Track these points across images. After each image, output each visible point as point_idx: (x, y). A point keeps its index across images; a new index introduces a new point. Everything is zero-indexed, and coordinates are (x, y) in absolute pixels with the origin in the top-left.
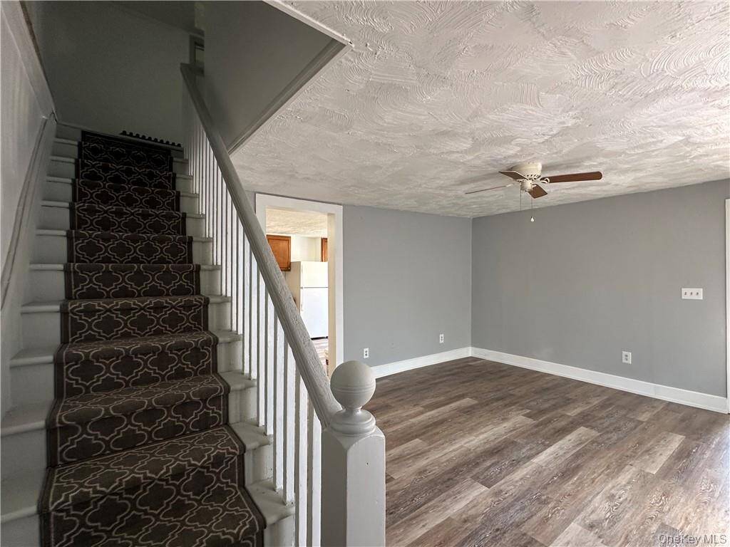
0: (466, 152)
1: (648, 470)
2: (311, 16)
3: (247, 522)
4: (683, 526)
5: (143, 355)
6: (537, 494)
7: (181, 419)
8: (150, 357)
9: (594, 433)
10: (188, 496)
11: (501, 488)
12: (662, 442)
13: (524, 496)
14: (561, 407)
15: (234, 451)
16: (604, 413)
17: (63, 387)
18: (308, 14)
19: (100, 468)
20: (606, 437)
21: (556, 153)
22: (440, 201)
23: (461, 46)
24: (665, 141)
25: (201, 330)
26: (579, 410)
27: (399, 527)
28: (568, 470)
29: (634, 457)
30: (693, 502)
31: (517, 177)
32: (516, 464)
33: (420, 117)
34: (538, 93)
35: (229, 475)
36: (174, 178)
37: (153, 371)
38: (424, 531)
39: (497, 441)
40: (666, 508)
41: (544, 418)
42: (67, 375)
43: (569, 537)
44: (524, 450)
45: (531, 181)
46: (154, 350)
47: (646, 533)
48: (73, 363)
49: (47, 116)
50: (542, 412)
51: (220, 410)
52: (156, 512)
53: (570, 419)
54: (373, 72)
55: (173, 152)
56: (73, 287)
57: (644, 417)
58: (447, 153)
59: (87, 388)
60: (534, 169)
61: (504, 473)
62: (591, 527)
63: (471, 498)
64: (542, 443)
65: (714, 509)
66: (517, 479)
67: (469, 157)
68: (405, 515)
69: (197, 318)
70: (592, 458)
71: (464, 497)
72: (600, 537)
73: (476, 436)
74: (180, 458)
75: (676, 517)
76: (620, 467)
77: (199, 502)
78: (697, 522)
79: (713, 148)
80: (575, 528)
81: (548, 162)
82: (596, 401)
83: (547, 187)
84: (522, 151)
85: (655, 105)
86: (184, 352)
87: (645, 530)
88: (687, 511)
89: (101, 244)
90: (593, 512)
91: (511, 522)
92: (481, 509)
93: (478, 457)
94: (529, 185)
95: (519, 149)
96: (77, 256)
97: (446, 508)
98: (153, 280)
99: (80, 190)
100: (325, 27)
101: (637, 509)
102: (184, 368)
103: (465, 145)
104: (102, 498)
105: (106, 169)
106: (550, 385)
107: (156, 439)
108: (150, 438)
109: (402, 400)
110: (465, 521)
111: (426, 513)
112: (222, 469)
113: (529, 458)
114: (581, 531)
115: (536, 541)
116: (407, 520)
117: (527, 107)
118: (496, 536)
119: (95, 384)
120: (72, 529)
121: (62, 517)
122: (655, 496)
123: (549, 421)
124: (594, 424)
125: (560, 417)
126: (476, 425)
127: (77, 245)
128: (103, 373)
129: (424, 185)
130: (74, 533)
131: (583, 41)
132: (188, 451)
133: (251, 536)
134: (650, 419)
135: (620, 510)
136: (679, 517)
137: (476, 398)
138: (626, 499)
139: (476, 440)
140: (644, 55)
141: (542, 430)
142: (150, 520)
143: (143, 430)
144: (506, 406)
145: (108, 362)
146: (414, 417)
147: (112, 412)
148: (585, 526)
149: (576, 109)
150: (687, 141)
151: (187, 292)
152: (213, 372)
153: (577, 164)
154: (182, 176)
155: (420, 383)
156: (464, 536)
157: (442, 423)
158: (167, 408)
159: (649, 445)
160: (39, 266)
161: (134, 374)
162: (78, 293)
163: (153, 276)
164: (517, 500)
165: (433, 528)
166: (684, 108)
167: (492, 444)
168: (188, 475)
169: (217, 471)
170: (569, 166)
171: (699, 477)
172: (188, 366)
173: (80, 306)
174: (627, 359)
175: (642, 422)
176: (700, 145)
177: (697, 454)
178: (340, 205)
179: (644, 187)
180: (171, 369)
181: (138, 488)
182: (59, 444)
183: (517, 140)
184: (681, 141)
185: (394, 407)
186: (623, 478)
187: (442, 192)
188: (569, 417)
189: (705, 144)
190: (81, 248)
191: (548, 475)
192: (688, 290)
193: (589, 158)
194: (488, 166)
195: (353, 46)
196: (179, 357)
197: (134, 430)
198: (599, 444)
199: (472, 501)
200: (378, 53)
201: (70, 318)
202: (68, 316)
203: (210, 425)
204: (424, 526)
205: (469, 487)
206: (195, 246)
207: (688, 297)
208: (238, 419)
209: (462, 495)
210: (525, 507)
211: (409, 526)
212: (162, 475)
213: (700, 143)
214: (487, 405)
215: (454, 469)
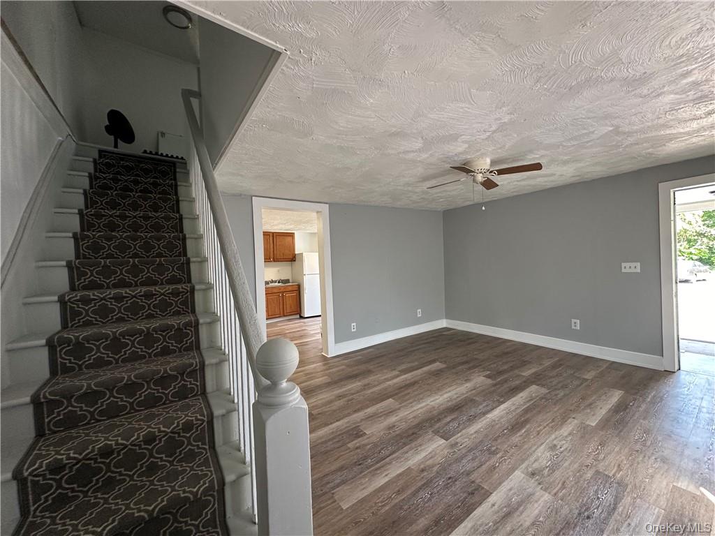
0: (420, 150)
1: (587, 423)
2: (242, 25)
3: (207, 481)
4: (615, 473)
5: (130, 336)
6: (488, 446)
7: (161, 391)
8: (136, 338)
9: (544, 391)
10: (161, 458)
11: (457, 441)
12: (603, 397)
13: (476, 447)
14: (518, 368)
15: (202, 418)
16: (554, 373)
17: (57, 366)
18: (237, 22)
19: (81, 436)
20: (553, 393)
21: (500, 148)
22: (410, 197)
23: (386, 47)
24: (596, 132)
25: (189, 313)
26: (533, 370)
27: (365, 476)
28: (517, 424)
29: (577, 410)
30: (627, 450)
31: (468, 171)
32: (472, 419)
33: (369, 120)
34: (469, 90)
35: (200, 438)
36: (176, 186)
37: (140, 350)
38: (387, 479)
39: (459, 399)
40: (602, 456)
41: (502, 378)
42: (61, 355)
43: (512, 484)
44: (481, 407)
45: (481, 175)
46: (140, 332)
47: (582, 479)
48: (66, 345)
49: (63, 138)
50: (500, 373)
51: (197, 381)
52: (131, 473)
53: (524, 379)
54: (314, 78)
55: (178, 165)
56: (76, 280)
57: (589, 376)
58: (403, 152)
59: (80, 366)
60: (483, 164)
61: (461, 427)
62: (533, 474)
63: (430, 450)
64: (498, 400)
65: (645, 457)
66: (471, 433)
67: (424, 156)
68: (372, 465)
69: (185, 303)
70: (540, 412)
71: (424, 449)
72: (539, 484)
73: (441, 396)
74: (152, 426)
75: (609, 465)
76: (564, 420)
77: (171, 463)
78: (628, 469)
79: (642, 137)
80: (518, 475)
81: (495, 156)
82: (547, 363)
83: (496, 179)
84: (469, 147)
85: (580, 97)
86: (168, 333)
87: (581, 476)
88: (620, 459)
89: (104, 243)
90: (536, 461)
91: (462, 471)
92: (439, 459)
93: (440, 414)
94: (480, 178)
95: (466, 146)
96: (83, 254)
97: (407, 459)
98: (148, 272)
99: (92, 198)
100: (257, 35)
101: (575, 458)
102: (169, 347)
103: (417, 144)
104: (77, 464)
105: (116, 180)
106: (508, 350)
107: (137, 408)
108: (132, 408)
109: (383, 365)
110: (423, 471)
111: (390, 463)
112: (193, 433)
113: (484, 414)
114: (524, 478)
115: (483, 488)
116: (372, 470)
117: (463, 105)
118: (448, 484)
119: (87, 363)
120: (49, 491)
121: (39, 481)
122: (592, 446)
123: (506, 381)
124: (544, 383)
125: (516, 377)
126: (442, 386)
127: (83, 245)
128: (93, 353)
129: (392, 184)
130: (51, 494)
131: (499, 36)
132: (161, 419)
133: (211, 493)
134: (595, 377)
135: (560, 459)
136: (612, 464)
137: (445, 362)
138: (566, 449)
139: (441, 399)
140: (560, 46)
141: (499, 388)
142: (125, 480)
143: (125, 401)
144: (470, 369)
145: (98, 344)
146: (390, 380)
147: (93, 386)
148: (527, 474)
149: (508, 105)
150: (617, 131)
151: (179, 281)
152: (196, 349)
153: (522, 158)
154: (185, 184)
155: (399, 351)
156: (420, 484)
157: (414, 384)
158: (147, 382)
159: (591, 400)
160: (44, 264)
161: (123, 353)
162: (81, 285)
163: (148, 269)
164: (470, 451)
165: (394, 477)
166: (608, 98)
167: (454, 402)
168: (160, 440)
169: (188, 435)
170: (514, 160)
171: (634, 427)
172: (173, 345)
173: (76, 296)
174: (575, 326)
175: (587, 380)
176: (629, 134)
177: (634, 408)
178: (327, 203)
179: (586, 177)
180: (158, 347)
181: (112, 452)
182: (46, 416)
183: (463, 137)
184: (611, 131)
185: (374, 372)
186: (565, 430)
187: (410, 189)
188: (524, 376)
189: (633, 133)
190: (87, 248)
191: (500, 428)
192: (627, 265)
193: (531, 151)
194: (443, 163)
195: (288, 53)
196: (164, 337)
197: (117, 402)
198: (547, 400)
199: (430, 453)
200: (313, 59)
201: (68, 307)
202: (67, 305)
203: (189, 394)
204: (386, 475)
205: (430, 440)
206: (188, 242)
207: (628, 270)
208: (215, 387)
209: (423, 448)
210: (477, 457)
211: (373, 475)
212: (133, 441)
213: (628, 132)
214: (453, 368)
215: (418, 424)
